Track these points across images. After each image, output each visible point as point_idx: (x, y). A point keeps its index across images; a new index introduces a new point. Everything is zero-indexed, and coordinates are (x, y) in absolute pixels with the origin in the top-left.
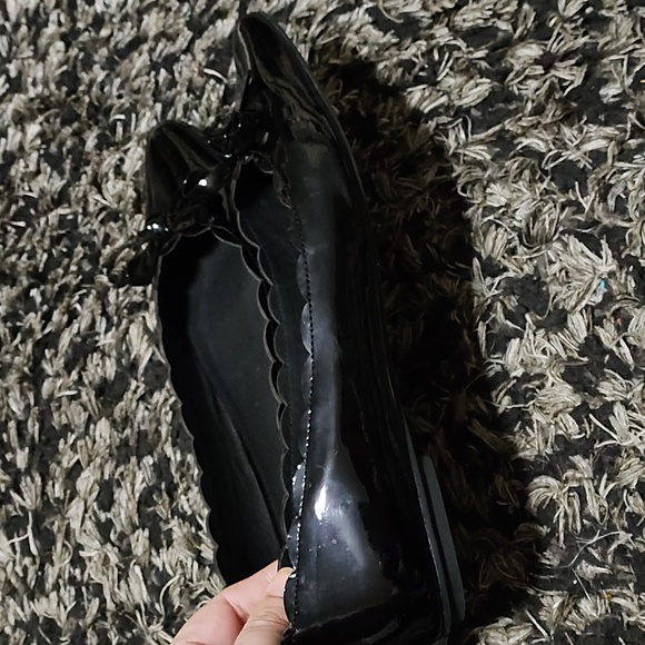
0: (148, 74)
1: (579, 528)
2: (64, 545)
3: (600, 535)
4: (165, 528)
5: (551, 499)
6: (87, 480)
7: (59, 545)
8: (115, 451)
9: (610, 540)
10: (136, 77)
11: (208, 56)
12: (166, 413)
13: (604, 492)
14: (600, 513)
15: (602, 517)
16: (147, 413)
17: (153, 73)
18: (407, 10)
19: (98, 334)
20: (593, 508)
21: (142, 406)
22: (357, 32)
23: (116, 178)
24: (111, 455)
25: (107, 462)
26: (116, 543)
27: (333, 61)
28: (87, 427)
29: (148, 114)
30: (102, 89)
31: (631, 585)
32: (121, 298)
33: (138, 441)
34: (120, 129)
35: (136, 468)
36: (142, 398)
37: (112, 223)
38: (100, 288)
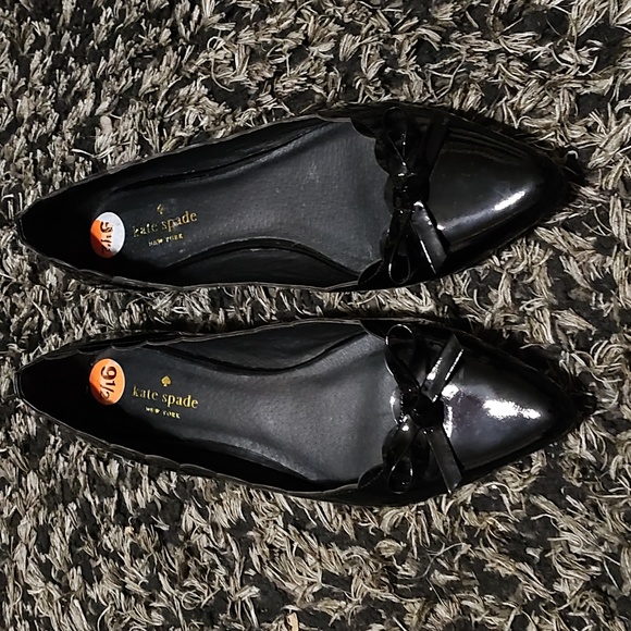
0: (27, 155)
1: (428, 542)
2: (15, 585)
3: (446, 546)
4: (94, 564)
5: (404, 518)
6: (25, 527)
7: (11, 586)
8: (45, 501)
9: (454, 551)
10: (18, 158)
11: (75, 134)
12: (82, 464)
13: (445, 509)
14: (444, 528)
15: (446, 531)
16: (66, 464)
17: (31, 154)
18: (236, 79)
20: (437, 523)
21: (61, 459)
22: (196, 104)
23: (13, 253)
24: (42, 503)
25: (40, 509)
26: (58, 580)
27: (178, 134)
28: (20, 480)
29: (32, 192)
31: (476, 589)
33: (62, 489)
34: (11, 208)
35: (64, 514)
36: (61, 451)
37: (16, 294)
38: (13, 355)
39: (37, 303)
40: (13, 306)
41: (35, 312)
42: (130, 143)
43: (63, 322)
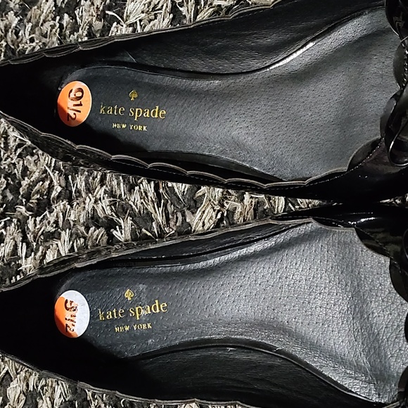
0: (54, 19)
10: (45, 21)
17: (58, 18)
19: (20, 258)
30: (17, 34)
32: (38, 227)
37: (29, 157)
38: (20, 218)
39: (50, 167)
40: (25, 169)
41: (46, 177)
42: (163, 11)
43: (74, 190)
